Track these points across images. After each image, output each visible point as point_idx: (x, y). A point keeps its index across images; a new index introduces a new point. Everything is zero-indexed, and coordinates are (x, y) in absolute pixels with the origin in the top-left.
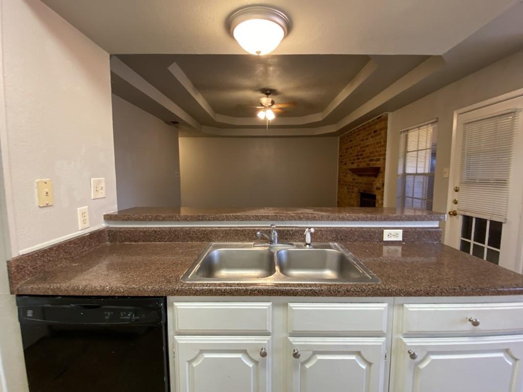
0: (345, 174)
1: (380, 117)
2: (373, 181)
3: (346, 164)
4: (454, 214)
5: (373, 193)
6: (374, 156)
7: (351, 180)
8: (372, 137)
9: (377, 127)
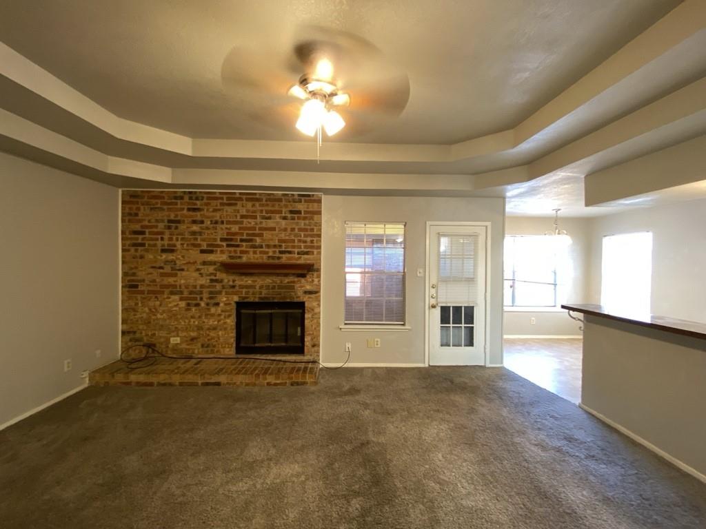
0: (168, 269)
1: (309, 196)
2: (294, 282)
3: (170, 250)
4: (434, 307)
5: (296, 300)
6: (294, 247)
7: (204, 281)
8: (285, 218)
9: (301, 207)
